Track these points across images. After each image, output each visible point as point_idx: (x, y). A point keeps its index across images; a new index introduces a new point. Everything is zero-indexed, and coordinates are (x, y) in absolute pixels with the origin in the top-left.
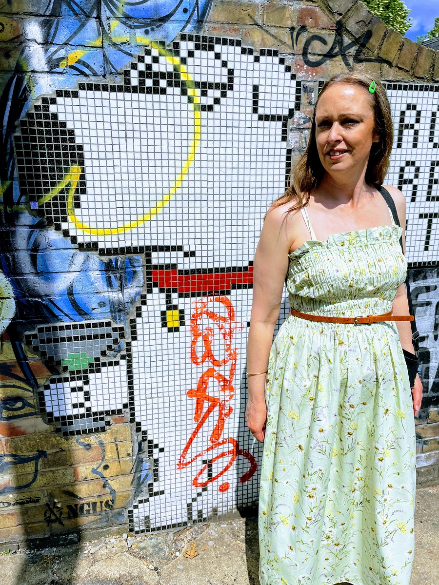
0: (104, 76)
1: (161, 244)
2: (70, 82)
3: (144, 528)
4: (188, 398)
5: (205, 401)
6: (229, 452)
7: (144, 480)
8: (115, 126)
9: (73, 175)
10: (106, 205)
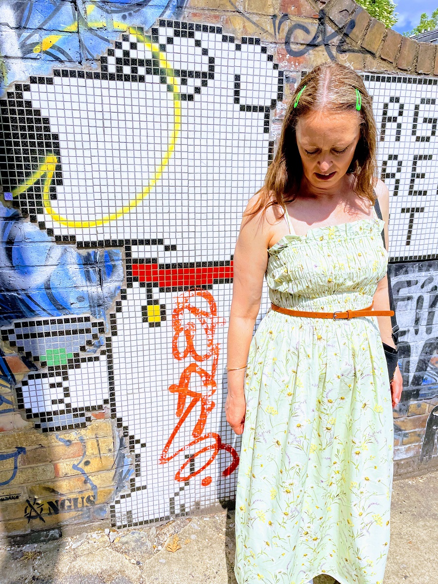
0: (80, 63)
1: (141, 237)
2: (44, 68)
3: (126, 523)
4: (170, 393)
5: (187, 396)
6: (212, 447)
7: (126, 475)
8: (92, 115)
9: (47, 166)
10: (83, 197)
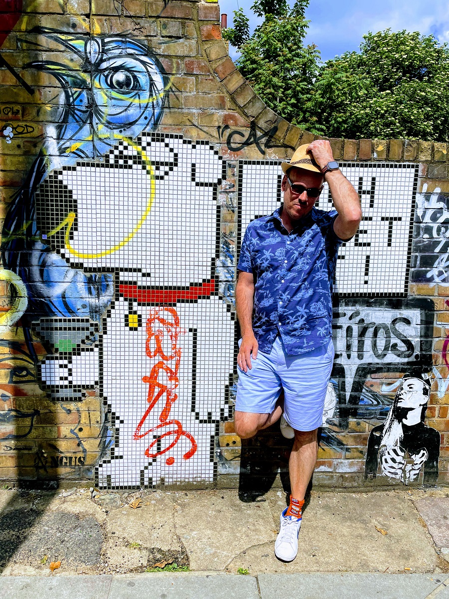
0: (93, 158)
1: (126, 266)
2: (71, 161)
3: (106, 485)
4: (143, 383)
5: (156, 387)
6: (175, 432)
7: (108, 444)
8: (98, 188)
9: (70, 219)
10: (90, 238)
